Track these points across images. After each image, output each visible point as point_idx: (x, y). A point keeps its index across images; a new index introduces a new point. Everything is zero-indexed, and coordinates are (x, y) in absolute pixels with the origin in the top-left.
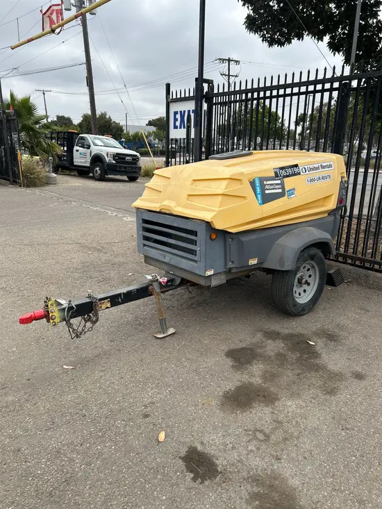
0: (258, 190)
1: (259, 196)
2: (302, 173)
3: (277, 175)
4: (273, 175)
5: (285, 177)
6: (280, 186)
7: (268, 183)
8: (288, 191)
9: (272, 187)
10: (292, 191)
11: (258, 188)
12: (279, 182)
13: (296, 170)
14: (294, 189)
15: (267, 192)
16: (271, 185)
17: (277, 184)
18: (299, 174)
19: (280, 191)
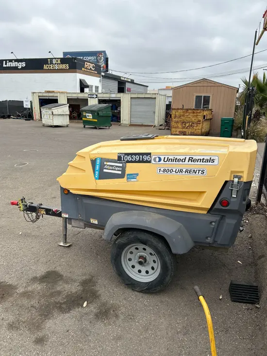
0: (97, 167)
1: (97, 172)
2: (153, 162)
3: (119, 158)
4: (116, 158)
5: (128, 162)
6: (121, 169)
7: (108, 164)
8: (128, 175)
9: (111, 168)
10: (133, 176)
11: (98, 166)
12: (121, 165)
13: (146, 158)
14: (137, 174)
15: (105, 170)
16: (110, 166)
17: (117, 166)
18: (150, 162)
19: (120, 172)
